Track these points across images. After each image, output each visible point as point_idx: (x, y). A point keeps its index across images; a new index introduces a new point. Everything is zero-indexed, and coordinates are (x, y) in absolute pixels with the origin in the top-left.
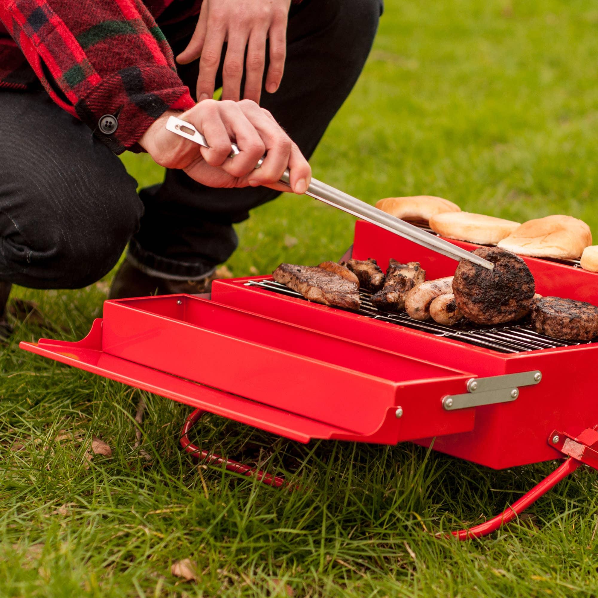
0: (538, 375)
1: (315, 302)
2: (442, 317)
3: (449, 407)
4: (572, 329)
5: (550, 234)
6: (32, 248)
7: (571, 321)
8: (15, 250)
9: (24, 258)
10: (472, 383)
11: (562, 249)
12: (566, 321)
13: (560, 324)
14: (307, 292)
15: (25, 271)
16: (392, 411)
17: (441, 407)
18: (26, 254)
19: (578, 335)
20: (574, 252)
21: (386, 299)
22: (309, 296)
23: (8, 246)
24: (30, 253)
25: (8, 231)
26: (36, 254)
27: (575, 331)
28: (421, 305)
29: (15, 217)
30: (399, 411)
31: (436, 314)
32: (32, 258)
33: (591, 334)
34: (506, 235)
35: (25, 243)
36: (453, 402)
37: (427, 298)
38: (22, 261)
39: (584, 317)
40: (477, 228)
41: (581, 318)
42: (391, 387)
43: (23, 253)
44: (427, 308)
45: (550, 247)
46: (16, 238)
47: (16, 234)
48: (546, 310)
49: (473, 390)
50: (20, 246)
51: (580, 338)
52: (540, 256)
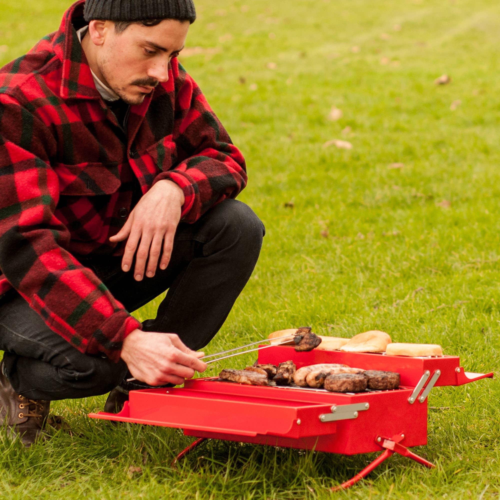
0: (367, 405)
1: (243, 384)
2: (313, 383)
3: (323, 420)
4: (383, 383)
5: (368, 340)
6: (78, 371)
7: (383, 379)
8: (68, 374)
9: (74, 377)
10: (334, 408)
11: (376, 347)
12: (380, 379)
13: (377, 381)
14: (239, 379)
15: (74, 386)
16: (295, 421)
17: (319, 420)
18: (75, 375)
19: (387, 386)
20: (382, 348)
21: (283, 377)
22: (240, 381)
23: (64, 372)
24: (77, 374)
25: (64, 364)
26: (82, 374)
27: (385, 384)
28: (302, 378)
29: (67, 355)
30: (299, 421)
31: (310, 382)
32: (79, 377)
33: (393, 386)
34: (344, 344)
35: (74, 369)
36: (325, 417)
37: (305, 374)
38: (73, 380)
39: (389, 376)
40: (328, 342)
41: (387, 377)
42: (294, 410)
43: (73, 375)
44: (305, 380)
45: (369, 346)
46: (69, 367)
47: (68, 365)
48: (369, 375)
49: (335, 411)
50: (71, 371)
51: (388, 388)
52: (364, 351)
